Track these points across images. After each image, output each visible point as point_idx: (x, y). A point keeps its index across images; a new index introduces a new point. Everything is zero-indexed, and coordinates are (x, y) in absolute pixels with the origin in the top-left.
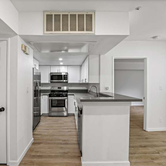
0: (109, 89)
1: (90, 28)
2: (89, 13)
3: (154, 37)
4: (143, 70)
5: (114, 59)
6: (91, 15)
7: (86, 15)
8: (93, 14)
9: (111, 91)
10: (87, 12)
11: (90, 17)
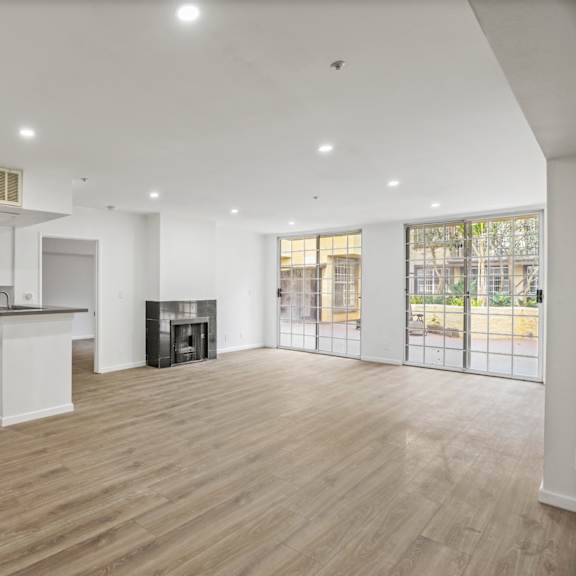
0: (33, 298)
1: (14, 197)
2: (13, 172)
3: (110, 208)
4: (92, 257)
5: (44, 239)
6: (16, 175)
7: (9, 174)
8: (19, 173)
9: (37, 301)
10: (10, 169)
11: (14, 178)
